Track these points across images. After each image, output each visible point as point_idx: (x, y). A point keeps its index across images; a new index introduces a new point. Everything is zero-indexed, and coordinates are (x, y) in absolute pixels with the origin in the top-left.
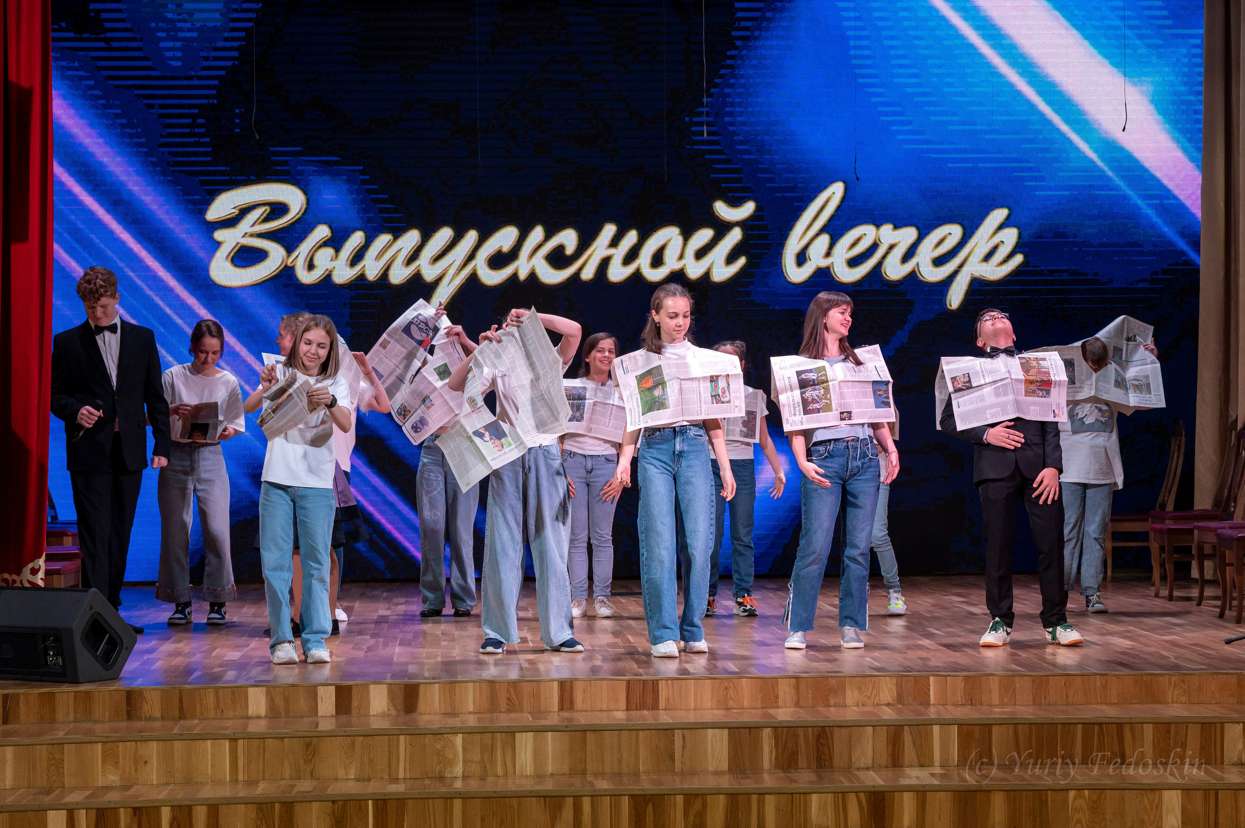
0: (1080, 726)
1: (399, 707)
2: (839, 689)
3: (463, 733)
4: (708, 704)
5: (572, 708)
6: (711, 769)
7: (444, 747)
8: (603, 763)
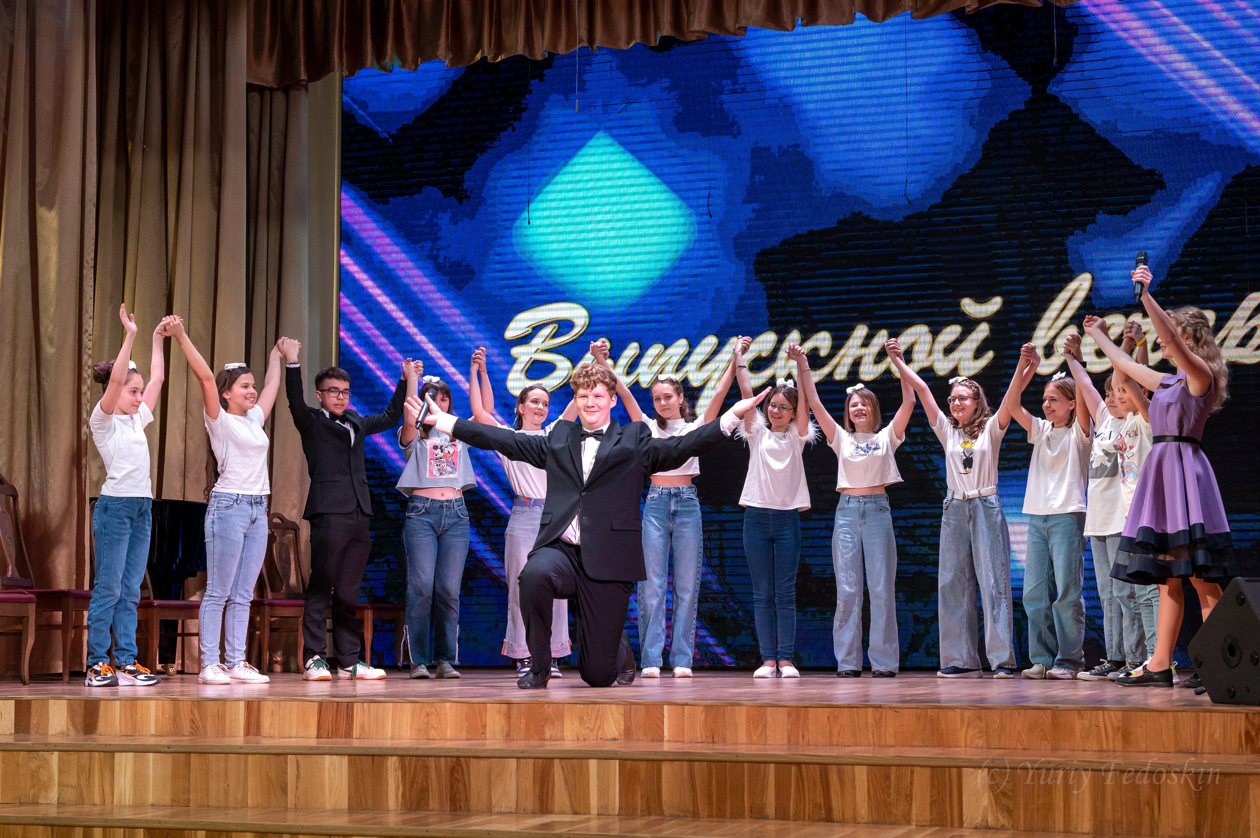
0: (772, 766)
3: (58, 751)
4: (407, 732)
5: (258, 732)
6: (328, 806)
7: (39, 767)
8: (208, 794)
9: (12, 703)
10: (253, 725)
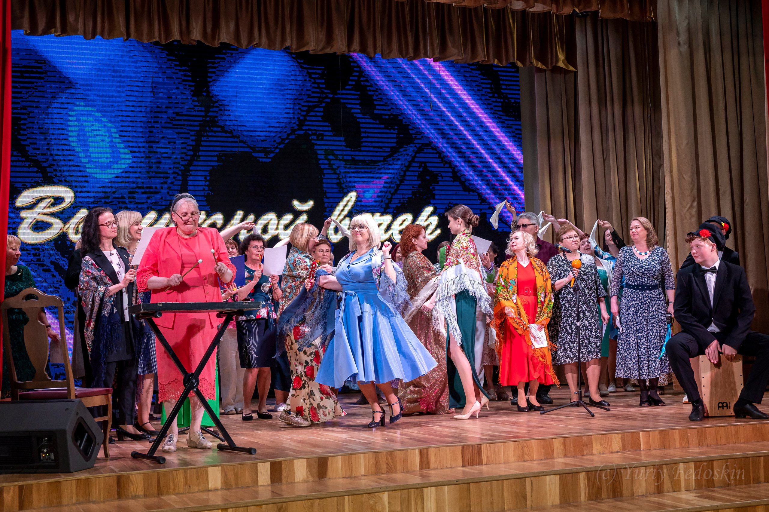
1: (315, 475)
2: (589, 444)
3: (388, 491)
4: (512, 458)
5: (428, 467)
6: (549, 504)
7: (375, 503)
8: (481, 506)
9: (268, 465)
10: (425, 463)
